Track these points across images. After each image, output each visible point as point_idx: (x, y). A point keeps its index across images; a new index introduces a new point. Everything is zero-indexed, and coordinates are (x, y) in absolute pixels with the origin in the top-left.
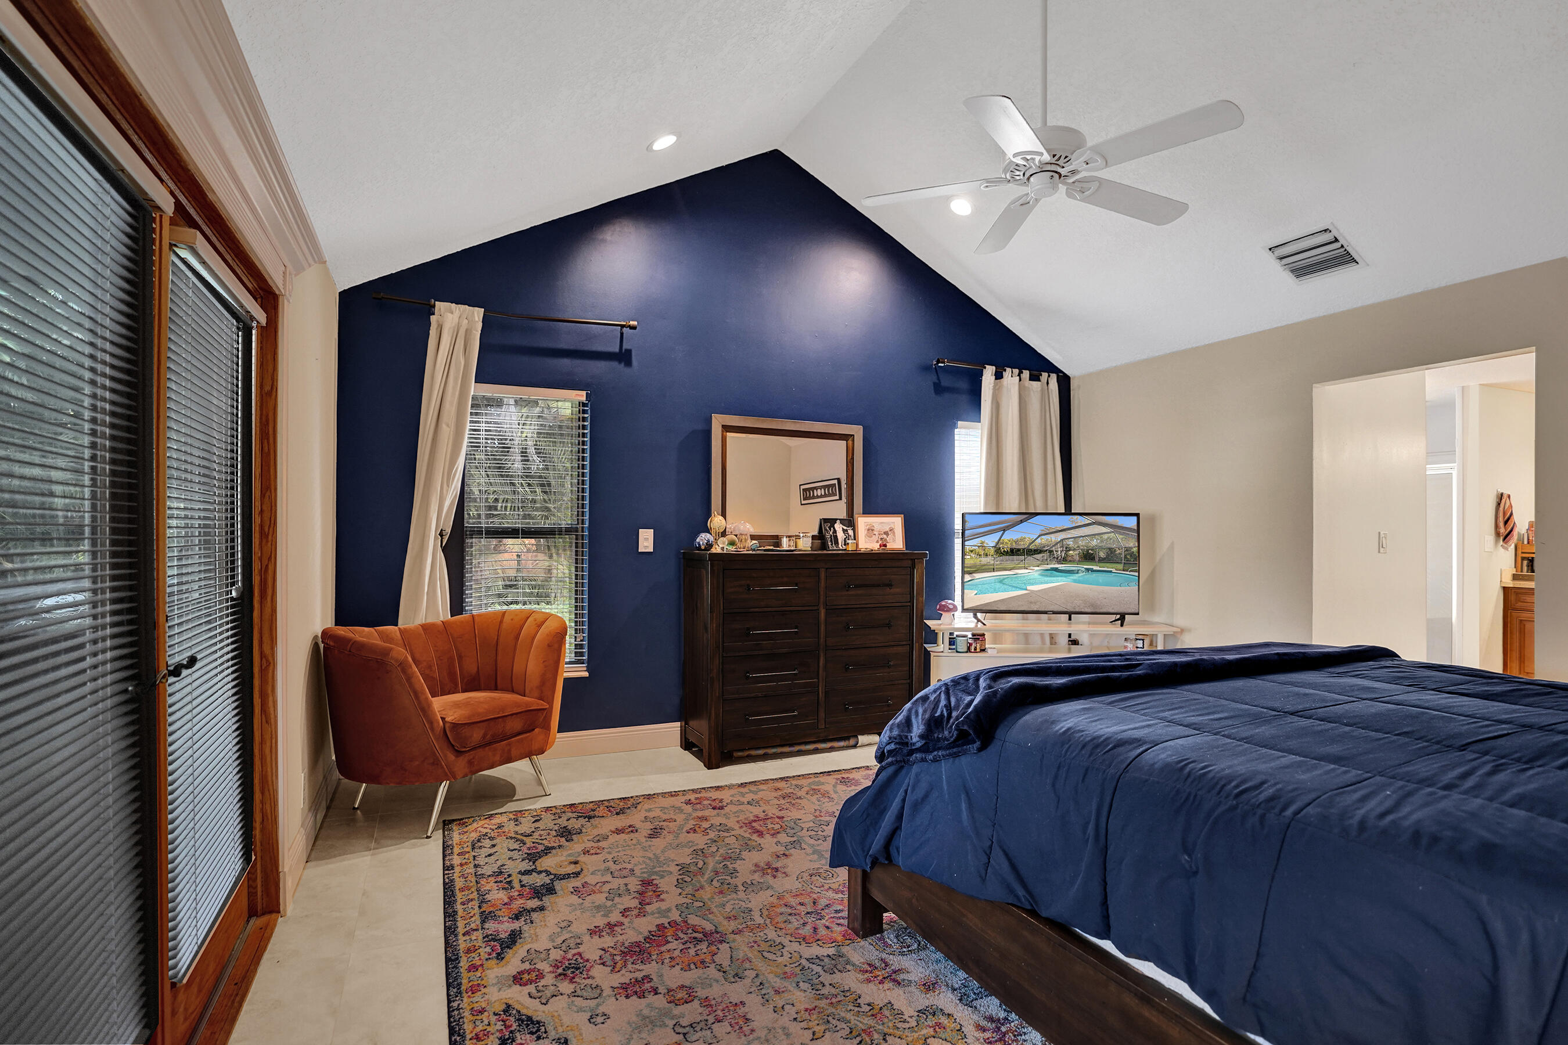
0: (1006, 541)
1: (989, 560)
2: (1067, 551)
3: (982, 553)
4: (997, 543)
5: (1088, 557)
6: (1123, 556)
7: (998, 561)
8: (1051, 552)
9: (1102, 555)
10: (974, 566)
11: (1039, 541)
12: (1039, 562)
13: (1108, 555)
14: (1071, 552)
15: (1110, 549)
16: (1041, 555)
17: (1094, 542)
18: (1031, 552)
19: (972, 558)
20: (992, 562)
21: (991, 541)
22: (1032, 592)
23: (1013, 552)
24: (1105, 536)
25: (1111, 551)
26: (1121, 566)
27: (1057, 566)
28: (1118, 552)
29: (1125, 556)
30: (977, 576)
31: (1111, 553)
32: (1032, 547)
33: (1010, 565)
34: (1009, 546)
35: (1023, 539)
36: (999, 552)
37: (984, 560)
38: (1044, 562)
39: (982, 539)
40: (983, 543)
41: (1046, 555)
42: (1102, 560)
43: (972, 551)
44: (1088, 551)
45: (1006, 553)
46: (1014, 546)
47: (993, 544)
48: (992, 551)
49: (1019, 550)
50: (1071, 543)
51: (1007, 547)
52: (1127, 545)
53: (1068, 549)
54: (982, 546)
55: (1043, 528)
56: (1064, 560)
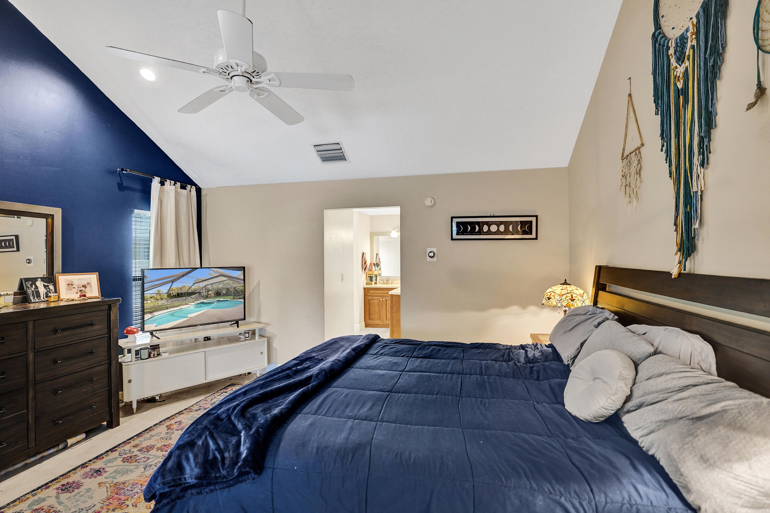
0: (174, 288)
1: (164, 302)
2: (208, 292)
3: (159, 298)
4: (169, 290)
5: (218, 294)
6: (233, 292)
7: (170, 302)
8: (200, 293)
9: (224, 292)
10: (154, 307)
11: (193, 287)
12: (194, 300)
13: (227, 292)
14: (210, 292)
15: (227, 289)
16: (195, 295)
17: (221, 286)
18: (189, 294)
19: (152, 302)
20: (166, 303)
21: (164, 289)
22: (191, 318)
23: (179, 295)
24: (225, 282)
25: (228, 289)
26: (232, 297)
27: (203, 301)
28: (231, 290)
29: (234, 292)
30: (156, 314)
31: (228, 291)
32: (190, 291)
33: (177, 303)
34: (176, 292)
35: (184, 287)
36: (170, 296)
37: (160, 303)
38: (197, 299)
39: (159, 288)
40: (159, 291)
41: (197, 295)
42: (224, 295)
43: (151, 298)
44: (218, 290)
45: (175, 296)
46: (180, 291)
47: (166, 291)
48: (166, 295)
49: (182, 294)
50: (209, 287)
51: (175, 293)
52: (234, 286)
53: (209, 291)
54: (159, 293)
55: (195, 279)
56: (207, 297)
